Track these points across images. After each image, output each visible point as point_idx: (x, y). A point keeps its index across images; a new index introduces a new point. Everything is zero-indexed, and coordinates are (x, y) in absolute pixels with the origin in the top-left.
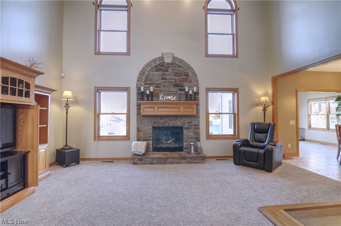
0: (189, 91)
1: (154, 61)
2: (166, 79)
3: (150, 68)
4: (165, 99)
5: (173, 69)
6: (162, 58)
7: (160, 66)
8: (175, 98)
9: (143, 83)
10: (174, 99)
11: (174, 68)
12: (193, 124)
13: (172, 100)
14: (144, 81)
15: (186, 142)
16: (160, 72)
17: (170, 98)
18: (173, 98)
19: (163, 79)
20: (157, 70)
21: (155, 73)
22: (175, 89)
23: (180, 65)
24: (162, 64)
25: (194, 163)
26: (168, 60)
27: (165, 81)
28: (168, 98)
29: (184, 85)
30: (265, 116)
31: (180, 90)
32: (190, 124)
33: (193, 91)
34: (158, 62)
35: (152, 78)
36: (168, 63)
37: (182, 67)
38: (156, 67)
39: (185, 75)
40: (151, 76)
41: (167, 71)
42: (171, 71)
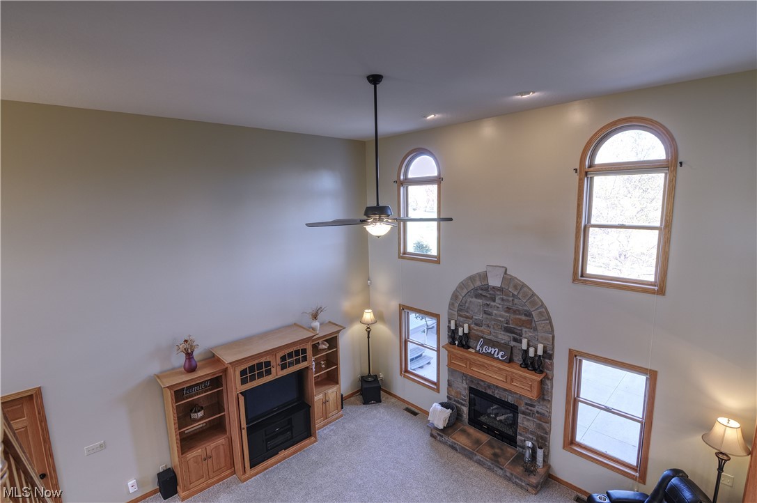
0: (528, 348)
1: (472, 279)
2: (490, 314)
3: (465, 291)
4: (484, 351)
5: (503, 300)
6: (484, 276)
7: (482, 290)
8: (501, 353)
9: (456, 313)
10: (499, 356)
11: (505, 297)
12: (535, 409)
13: (495, 356)
14: (456, 310)
15: (521, 435)
16: (481, 299)
17: (492, 353)
18: (498, 354)
19: (485, 312)
20: (478, 296)
21: (474, 300)
22: (504, 337)
23: (516, 293)
24: (486, 288)
25: (515, 483)
26: (495, 282)
27: (488, 317)
28: (489, 351)
29: (523, 332)
31: (515, 340)
33: (536, 351)
34: (478, 284)
35: (468, 308)
36: (494, 288)
37: (520, 299)
38: (475, 289)
39: (526, 315)
40: (467, 304)
41: (494, 301)
42: (500, 302)
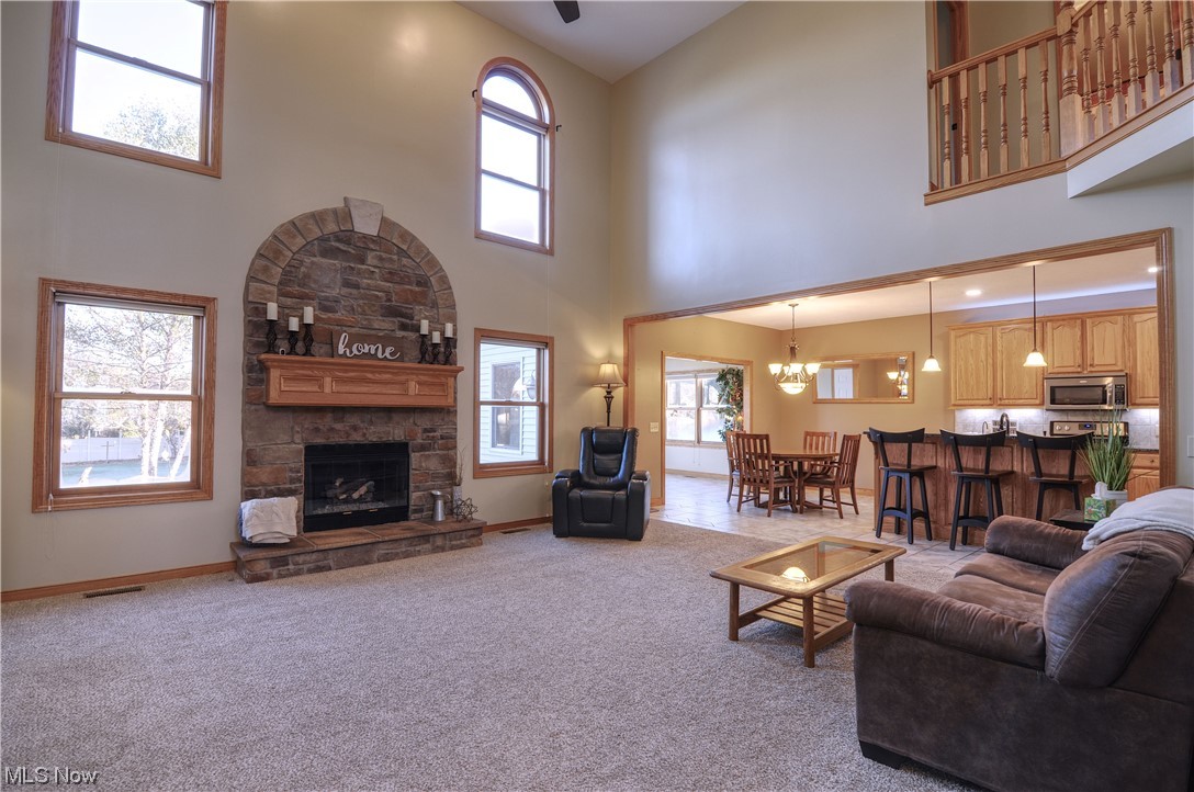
0: (430, 332)
1: (318, 217)
2: (357, 286)
3: (300, 241)
4: (355, 352)
5: (381, 259)
6: (344, 215)
7: (339, 240)
8: (388, 350)
9: (275, 289)
10: (387, 354)
11: (384, 255)
12: (438, 434)
13: (380, 355)
14: (276, 282)
15: (417, 489)
16: (336, 259)
17: (373, 352)
18: (384, 352)
19: (347, 284)
20: (325, 253)
21: (318, 259)
22: (384, 325)
23: (404, 247)
24: (347, 236)
25: (452, 548)
26: (366, 226)
27: (354, 291)
28: (366, 351)
29: (416, 312)
30: (609, 412)
31: (404, 327)
32: (432, 434)
33: (443, 333)
34: (331, 227)
35: (307, 276)
36: (365, 236)
37: (410, 257)
38: (322, 239)
39: (419, 284)
40: (303, 269)
41: (363, 261)
42: (375, 262)
